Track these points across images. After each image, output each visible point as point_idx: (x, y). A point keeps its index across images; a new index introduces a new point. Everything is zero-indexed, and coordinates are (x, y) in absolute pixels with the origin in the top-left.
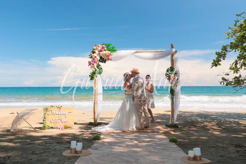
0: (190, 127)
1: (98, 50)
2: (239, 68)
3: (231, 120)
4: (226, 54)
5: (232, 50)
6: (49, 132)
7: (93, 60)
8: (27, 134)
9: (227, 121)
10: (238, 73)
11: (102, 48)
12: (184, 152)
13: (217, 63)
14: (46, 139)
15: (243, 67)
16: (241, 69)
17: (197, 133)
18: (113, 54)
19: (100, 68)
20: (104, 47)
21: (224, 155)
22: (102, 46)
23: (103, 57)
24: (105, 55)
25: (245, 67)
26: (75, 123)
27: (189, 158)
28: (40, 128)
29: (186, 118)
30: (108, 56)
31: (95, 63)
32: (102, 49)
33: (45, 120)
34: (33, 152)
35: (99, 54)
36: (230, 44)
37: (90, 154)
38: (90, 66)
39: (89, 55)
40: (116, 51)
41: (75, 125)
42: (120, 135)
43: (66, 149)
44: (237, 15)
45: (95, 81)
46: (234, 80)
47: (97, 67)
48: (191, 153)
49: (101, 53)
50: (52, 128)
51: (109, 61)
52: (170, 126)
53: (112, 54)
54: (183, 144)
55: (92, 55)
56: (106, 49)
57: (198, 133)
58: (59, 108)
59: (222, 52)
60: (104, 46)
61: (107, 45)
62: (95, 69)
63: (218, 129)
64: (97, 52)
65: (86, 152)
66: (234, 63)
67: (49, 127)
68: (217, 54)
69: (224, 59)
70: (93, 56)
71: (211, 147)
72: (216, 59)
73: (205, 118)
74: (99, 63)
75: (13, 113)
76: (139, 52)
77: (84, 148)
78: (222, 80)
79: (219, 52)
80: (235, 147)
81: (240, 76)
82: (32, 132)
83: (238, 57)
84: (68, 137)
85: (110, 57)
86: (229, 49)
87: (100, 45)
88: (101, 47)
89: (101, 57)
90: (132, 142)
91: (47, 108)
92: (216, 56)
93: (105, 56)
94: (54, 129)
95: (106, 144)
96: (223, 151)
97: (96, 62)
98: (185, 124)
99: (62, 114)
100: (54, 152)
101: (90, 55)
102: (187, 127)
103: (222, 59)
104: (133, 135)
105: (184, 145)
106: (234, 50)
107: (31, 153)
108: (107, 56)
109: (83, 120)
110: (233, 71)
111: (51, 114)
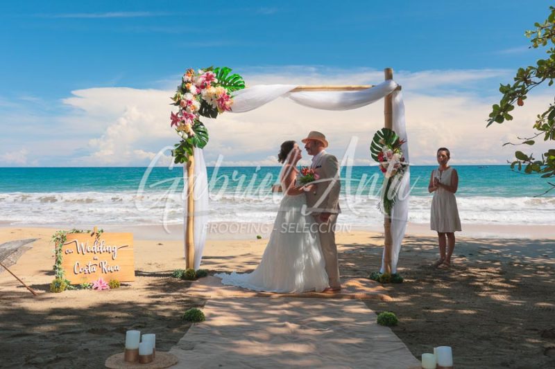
0: (433, 283)
1: (194, 84)
3: (538, 261)
4: (527, 91)
5: (541, 79)
6: (70, 298)
7: (184, 111)
8: (14, 304)
9: (526, 265)
11: (207, 80)
12: (413, 354)
13: (501, 114)
14: (62, 321)
17: (449, 299)
18: (237, 95)
19: (202, 132)
20: (212, 76)
21: (513, 362)
22: (208, 74)
23: (209, 102)
24: (213, 97)
26: (138, 273)
28: (47, 287)
29: (423, 255)
30: (222, 100)
31: (189, 120)
32: (207, 82)
33: (60, 266)
34: (29, 358)
35: (199, 93)
36: (536, 66)
37: (174, 363)
38: (174, 125)
39: (173, 96)
40: (243, 86)
41: (138, 278)
42: (252, 307)
43: (113, 350)
45: (189, 166)
46: (546, 158)
47: (195, 128)
48: (429, 360)
49: (204, 92)
50: (78, 287)
51: (226, 113)
52: (381, 280)
53: (232, 94)
54: (411, 330)
55: (179, 97)
56: (216, 81)
57: (452, 298)
58: (95, 235)
59: (514, 87)
60: (211, 73)
61: (220, 71)
62: (189, 133)
63: (502, 287)
64: (193, 89)
65: (165, 359)
66: (547, 112)
67: (69, 283)
68: (503, 89)
70: (183, 101)
71: (483, 338)
72: (501, 102)
73: (471, 254)
74: (198, 117)
76: (304, 89)
77: (159, 345)
78: (516, 159)
79: (509, 85)
80: (542, 336)
82: (26, 300)
84: (119, 314)
85: (227, 103)
86: (534, 78)
87: (200, 72)
88: (205, 75)
89: (204, 103)
90: (284, 326)
91: (63, 237)
93: (214, 99)
94: (83, 291)
95: (216, 332)
96: (511, 348)
97: (191, 117)
98: (419, 273)
99: (104, 249)
100: (84, 359)
101: (175, 99)
102: (424, 281)
103: (515, 103)
104: (286, 306)
105: (413, 335)
106: (548, 81)
107: (25, 363)
108: (219, 100)
109: (159, 263)
110: (544, 135)
111: (74, 250)
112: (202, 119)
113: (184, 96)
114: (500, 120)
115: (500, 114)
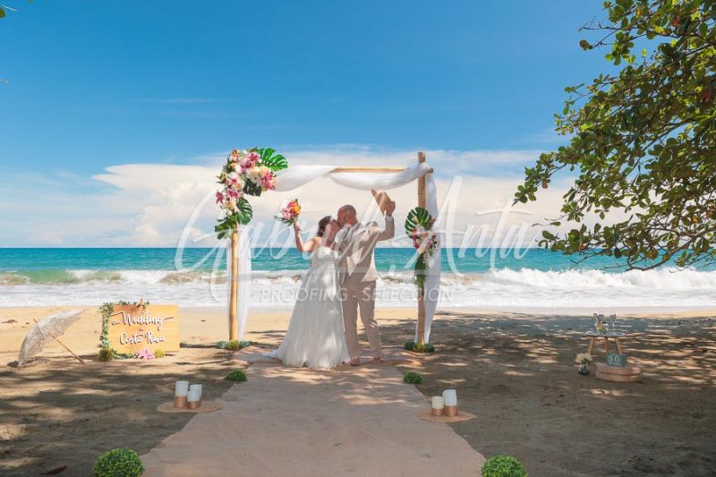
1: (239, 164)
2: (582, 209)
4: (551, 174)
5: (563, 164)
7: (229, 189)
10: (578, 220)
11: (252, 160)
13: (526, 195)
15: (594, 208)
16: (588, 210)
18: (280, 174)
19: (247, 209)
20: (256, 156)
22: (252, 155)
23: (253, 181)
24: (257, 176)
26: (182, 345)
27: (434, 413)
28: (94, 357)
30: (265, 178)
31: (234, 197)
32: (251, 162)
33: (107, 336)
35: (244, 173)
36: (558, 152)
37: (218, 408)
38: (219, 203)
39: (219, 175)
40: (286, 166)
41: (182, 349)
43: (163, 401)
44: (568, 89)
45: (232, 244)
46: (569, 238)
47: (239, 205)
48: (437, 402)
49: (249, 171)
50: (125, 356)
51: (269, 191)
52: (414, 349)
53: (275, 173)
55: (225, 175)
56: (260, 161)
58: (141, 307)
59: (540, 169)
60: (255, 153)
61: (264, 152)
62: (233, 211)
64: (238, 168)
65: (211, 405)
67: (115, 353)
68: (528, 173)
69: (545, 186)
70: (228, 179)
72: (526, 184)
74: (242, 195)
75: (13, 321)
76: (343, 170)
78: (543, 238)
79: (533, 169)
81: (584, 228)
83: (579, 183)
85: (271, 182)
86: (556, 163)
87: (245, 152)
88: (250, 155)
89: (248, 182)
91: (109, 308)
93: (258, 178)
97: (236, 195)
99: (150, 321)
101: (220, 178)
103: (540, 187)
106: (569, 166)
108: (262, 179)
109: (202, 336)
110: (567, 216)
111: (121, 321)
112: (246, 196)
113: (230, 175)
114: (524, 200)
115: (524, 195)
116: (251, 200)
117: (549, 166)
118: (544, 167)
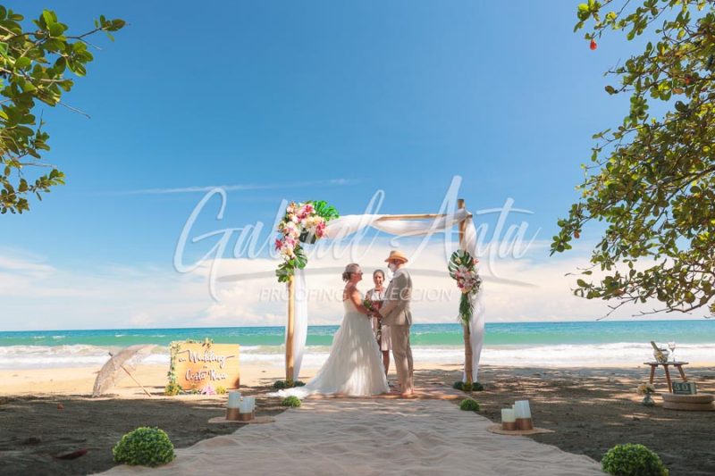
1: (296, 214)
2: (613, 258)
4: (582, 224)
5: (592, 215)
7: (286, 237)
10: (609, 269)
11: (307, 211)
13: (562, 244)
15: (622, 258)
16: (617, 260)
19: (302, 255)
20: (311, 208)
22: (307, 206)
23: (308, 230)
24: (312, 226)
25: (625, 254)
27: (506, 427)
30: (319, 227)
31: (291, 244)
32: (306, 213)
35: (300, 222)
36: (587, 203)
37: (272, 421)
38: (278, 250)
40: (337, 216)
44: (595, 136)
45: (289, 285)
46: (604, 285)
47: (296, 251)
48: (508, 415)
49: (304, 221)
52: (463, 388)
53: (327, 223)
55: (282, 225)
56: (314, 212)
58: (206, 346)
59: (571, 220)
60: (310, 205)
61: (317, 203)
62: (290, 256)
64: (295, 218)
65: (264, 419)
66: (600, 244)
67: (180, 388)
68: (561, 224)
70: (285, 228)
72: (560, 234)
74: (298, 242)
76: (388, 218)
77: (258, 410)
78: (578, 287)
79: (565, 220)
81: (618, 276)
83: (610, 233)
85: (324, 230)
86: (586, 213)
87: (301, 204)
88: (305, 207)
89: (304, 231)
91: (177, 346)
92: (560, 229)
97: (293, 242)
99: (214, 359)
101: (279, 227)
103: (572, 235)
106: (598, 216)
108: (316, 228)
110: (599, 265)
111: (187, 358)
112: (301, 244)
113: (287, 225)
114: (561, 249)
115: (560, 245)
116: (306, 246)
117: (579, 216)
118: (574, 217)
